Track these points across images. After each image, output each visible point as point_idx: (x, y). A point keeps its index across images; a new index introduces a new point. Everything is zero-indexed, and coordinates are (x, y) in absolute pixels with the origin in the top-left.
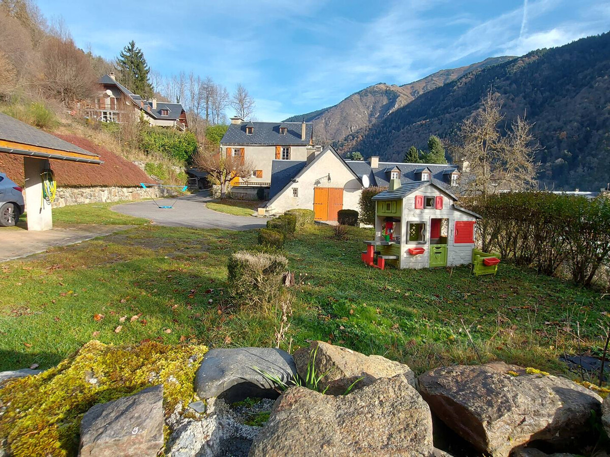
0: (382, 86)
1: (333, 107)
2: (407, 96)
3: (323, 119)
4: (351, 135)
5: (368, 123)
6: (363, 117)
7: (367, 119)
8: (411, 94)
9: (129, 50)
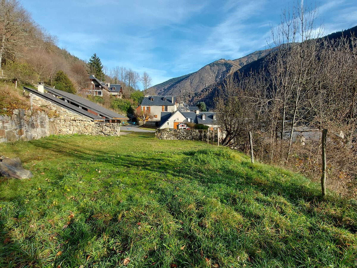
0: (223, 60)
1: (195, 72)
2: (237, 66)
3: (189, 79)
4: (205, 89)
5: (215, 82)
6: (212, 78)
7: (215, 79)
8: (239, 64)
9: (93, 57)
